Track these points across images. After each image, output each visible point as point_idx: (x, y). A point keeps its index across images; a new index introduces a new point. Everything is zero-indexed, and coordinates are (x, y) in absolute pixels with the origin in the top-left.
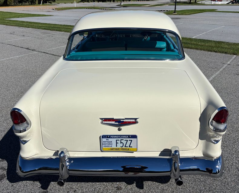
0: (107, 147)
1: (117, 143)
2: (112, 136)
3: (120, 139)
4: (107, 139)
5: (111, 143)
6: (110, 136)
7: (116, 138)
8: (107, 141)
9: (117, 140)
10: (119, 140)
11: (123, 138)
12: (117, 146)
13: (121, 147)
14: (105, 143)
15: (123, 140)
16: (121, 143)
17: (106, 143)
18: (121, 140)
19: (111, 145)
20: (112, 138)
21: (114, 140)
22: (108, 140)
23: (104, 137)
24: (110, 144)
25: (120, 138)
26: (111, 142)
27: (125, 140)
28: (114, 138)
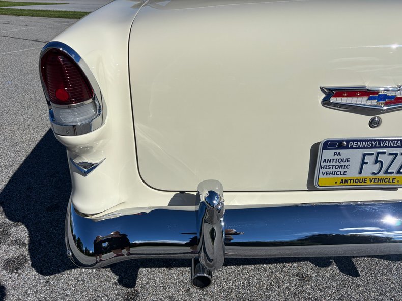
0: (331, 176)
1: (363, 163)
2: (353, 141)
3: (374, 151)
4: (338, 151)
5: (346, 163)
6: (348, 142)
7: (364, 148)
8: (336, 157)
9: (365, 155)
10: (372, 154)
11: (386, 147)
12: (360, 172)
13: (374, 174)
14: (328, 164)
15: (385, 152)
16: (376, 161)
17: (331, 164)
18: (379, 153)
19: (342, 170)
20: (352, 148)
21: (355, 156)
22: (339, 154)
23: (330, 145)
24: (341, 167)
25: (375, 147)
26: (348, 160)
27: (390, 154)
28: (359, 148)
